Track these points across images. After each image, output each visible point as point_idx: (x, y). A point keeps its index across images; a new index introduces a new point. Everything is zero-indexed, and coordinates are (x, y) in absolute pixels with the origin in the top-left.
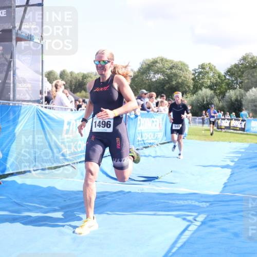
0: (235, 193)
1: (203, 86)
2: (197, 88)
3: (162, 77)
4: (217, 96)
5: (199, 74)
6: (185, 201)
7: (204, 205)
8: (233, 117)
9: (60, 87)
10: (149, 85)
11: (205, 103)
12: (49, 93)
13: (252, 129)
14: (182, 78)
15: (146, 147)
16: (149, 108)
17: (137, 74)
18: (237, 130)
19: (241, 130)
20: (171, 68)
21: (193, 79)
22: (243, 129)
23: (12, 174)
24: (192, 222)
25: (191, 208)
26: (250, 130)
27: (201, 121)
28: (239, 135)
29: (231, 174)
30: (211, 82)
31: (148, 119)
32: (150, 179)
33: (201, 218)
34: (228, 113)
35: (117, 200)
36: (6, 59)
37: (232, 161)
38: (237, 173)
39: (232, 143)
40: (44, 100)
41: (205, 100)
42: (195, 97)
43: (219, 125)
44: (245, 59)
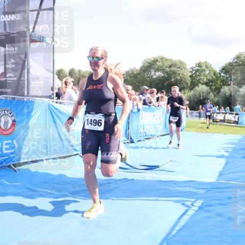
1: (200, 82)
2: (194, 85)
3: (162, 75)
4: (213, 92)
5: (196, 72)
6: (184, 188)
7: (201, 191)
8: (227, 111)
9: (70, 83)
10: (150, 82)
11: (201, 98)
12: (59, 89)
14: (180, 75)
15: (147, 139)
16: (150, 103)
17: (139, 71)
18: (231, 123)
19: (235, 123)
20: (170, 67)
21: (191, 76)
22: (237, 122)
23: (26, 163)
24: (190, 207)
25: (189, 195)
26: (243, 123)
27: (198, 114)
28: (233, 127)
29: (226, 164)
30: (207, 79)
31: (149, 113)
32: (151, 168)
33: (198, 203)
34: (223, 108)
35: (122, 186)
36: (21, 59)
37: (227, 152)
38: (231, 162)
39: (226, 135)
40: (55, 95)
41: (202, 95)
42: (192, 93)
43: (215, 118)
44: (239, 58)
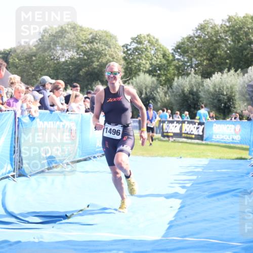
0: (185, 236)
1: (141, 70)
2: (130, 74)
3: (76, 56)
4: (162, 85)
5: (133, 52)
8: (185, 119)
10: (55, 69)
11: (143, 96)
13: (214, 137)
14: (108, 57)
16: (53, 105)
18: (191, 138)
19: (198, 139)
20: (91, 42)
22: (200, 137)
26: (212, 138)
27: (137, 124)
28: (195, 146)
29: (179, 209)
30: (151, 64)
34: (178, 113)
37: (183, 187)
38: (189, 205)
39: (182, 159)
41: (144, 91)
43: (165, 131)
44: (203, 28)
